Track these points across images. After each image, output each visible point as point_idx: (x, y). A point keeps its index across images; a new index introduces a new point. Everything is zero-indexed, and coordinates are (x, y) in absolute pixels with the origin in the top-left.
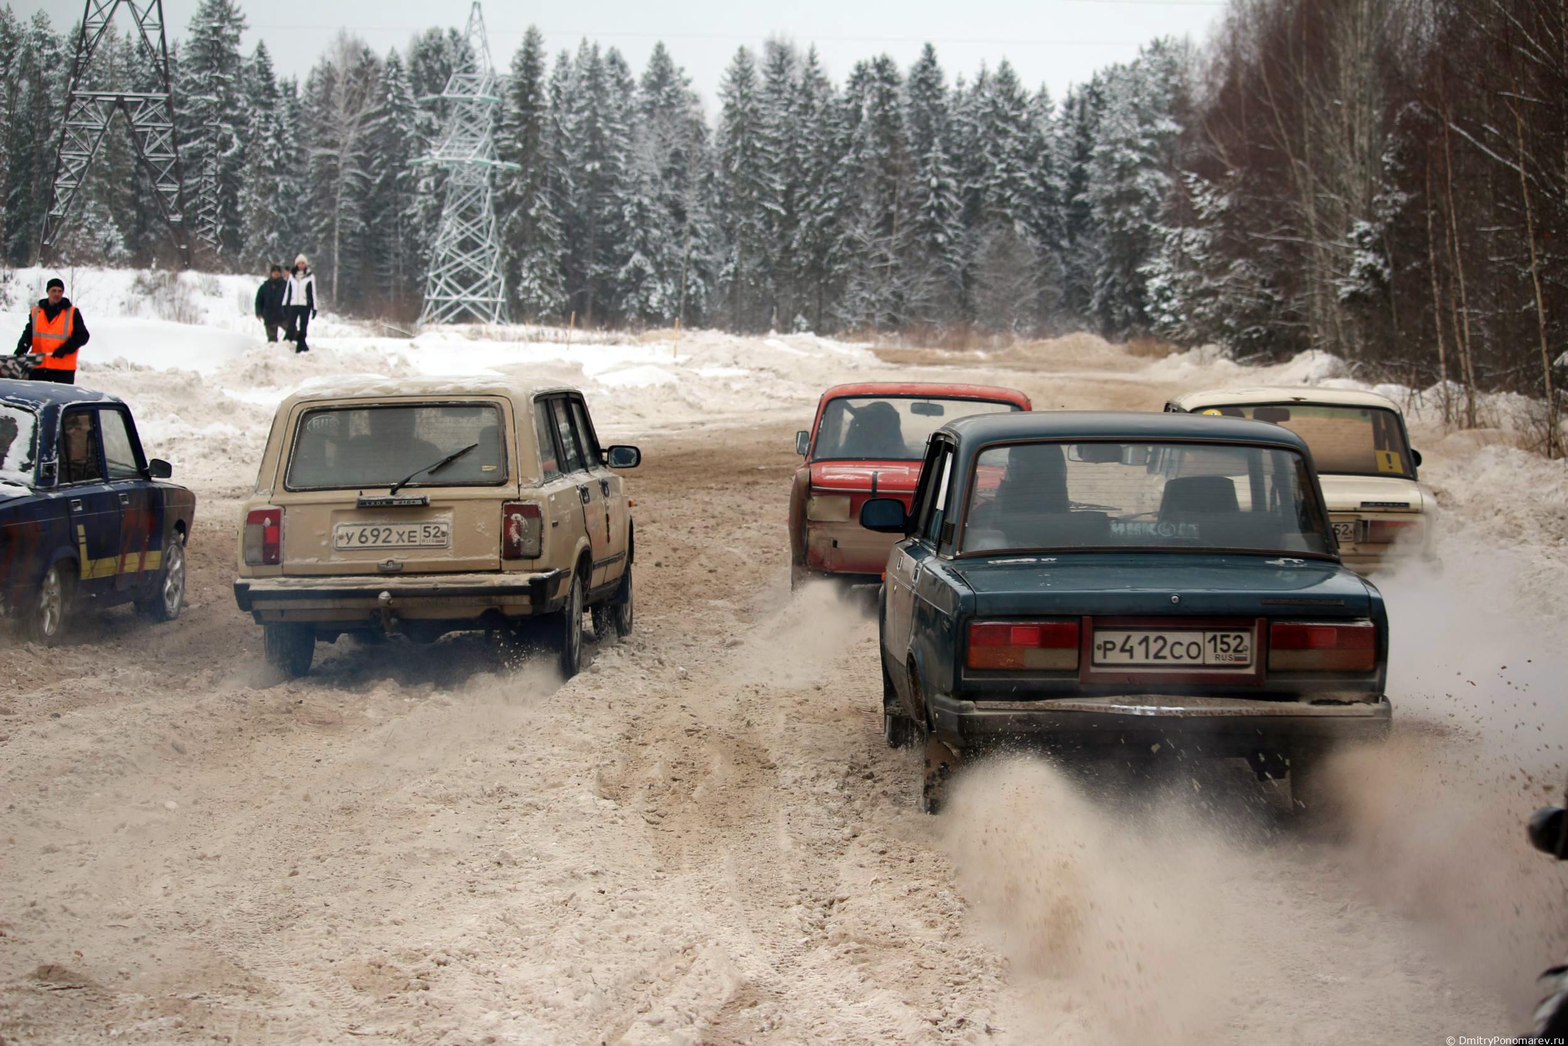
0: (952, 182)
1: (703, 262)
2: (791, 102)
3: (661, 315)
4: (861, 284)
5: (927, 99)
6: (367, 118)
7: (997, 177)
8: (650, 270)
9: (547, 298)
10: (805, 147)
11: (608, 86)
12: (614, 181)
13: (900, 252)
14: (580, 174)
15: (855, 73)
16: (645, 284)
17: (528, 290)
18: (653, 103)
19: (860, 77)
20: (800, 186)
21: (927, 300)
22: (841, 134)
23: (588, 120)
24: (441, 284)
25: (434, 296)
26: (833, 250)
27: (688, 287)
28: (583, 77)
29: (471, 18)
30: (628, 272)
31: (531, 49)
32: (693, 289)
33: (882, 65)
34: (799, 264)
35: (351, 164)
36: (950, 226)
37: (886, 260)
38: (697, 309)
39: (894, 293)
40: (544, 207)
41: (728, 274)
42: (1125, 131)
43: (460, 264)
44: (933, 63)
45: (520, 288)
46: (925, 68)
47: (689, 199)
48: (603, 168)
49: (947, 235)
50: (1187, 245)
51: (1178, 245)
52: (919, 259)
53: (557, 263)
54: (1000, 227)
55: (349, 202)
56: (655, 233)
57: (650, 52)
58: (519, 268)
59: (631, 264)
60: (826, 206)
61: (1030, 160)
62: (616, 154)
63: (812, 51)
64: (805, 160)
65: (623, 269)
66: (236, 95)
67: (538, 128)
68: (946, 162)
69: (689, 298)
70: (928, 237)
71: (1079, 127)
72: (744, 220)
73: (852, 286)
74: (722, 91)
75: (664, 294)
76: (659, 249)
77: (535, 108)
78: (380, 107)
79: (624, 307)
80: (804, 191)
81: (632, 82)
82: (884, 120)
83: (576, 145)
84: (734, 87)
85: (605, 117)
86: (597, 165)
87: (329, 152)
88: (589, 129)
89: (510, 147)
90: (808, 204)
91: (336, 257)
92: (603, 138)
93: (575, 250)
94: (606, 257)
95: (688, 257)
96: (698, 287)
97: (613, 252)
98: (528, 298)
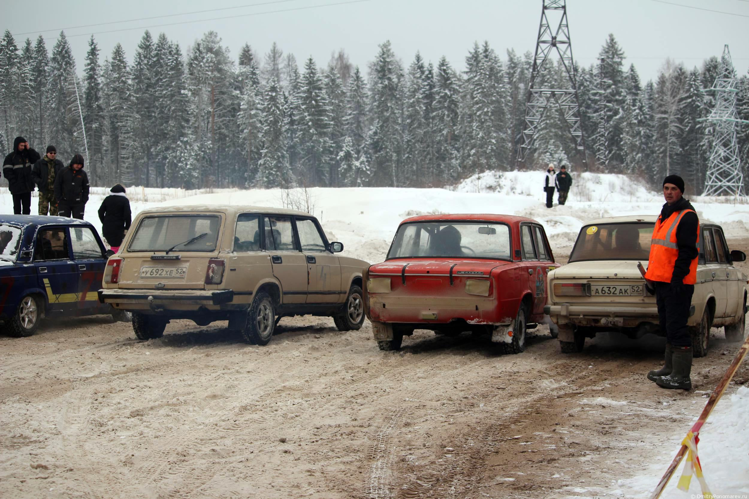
6: (681, 100)
24: (713, 177)
25: (710, 183)
29: (724, 52)
35: (674, 122)
43: (721, 168)
55: (674, 139)
66: (621, 90)
78: (688, 94)
87: (663, 116)
91: (668, 165)
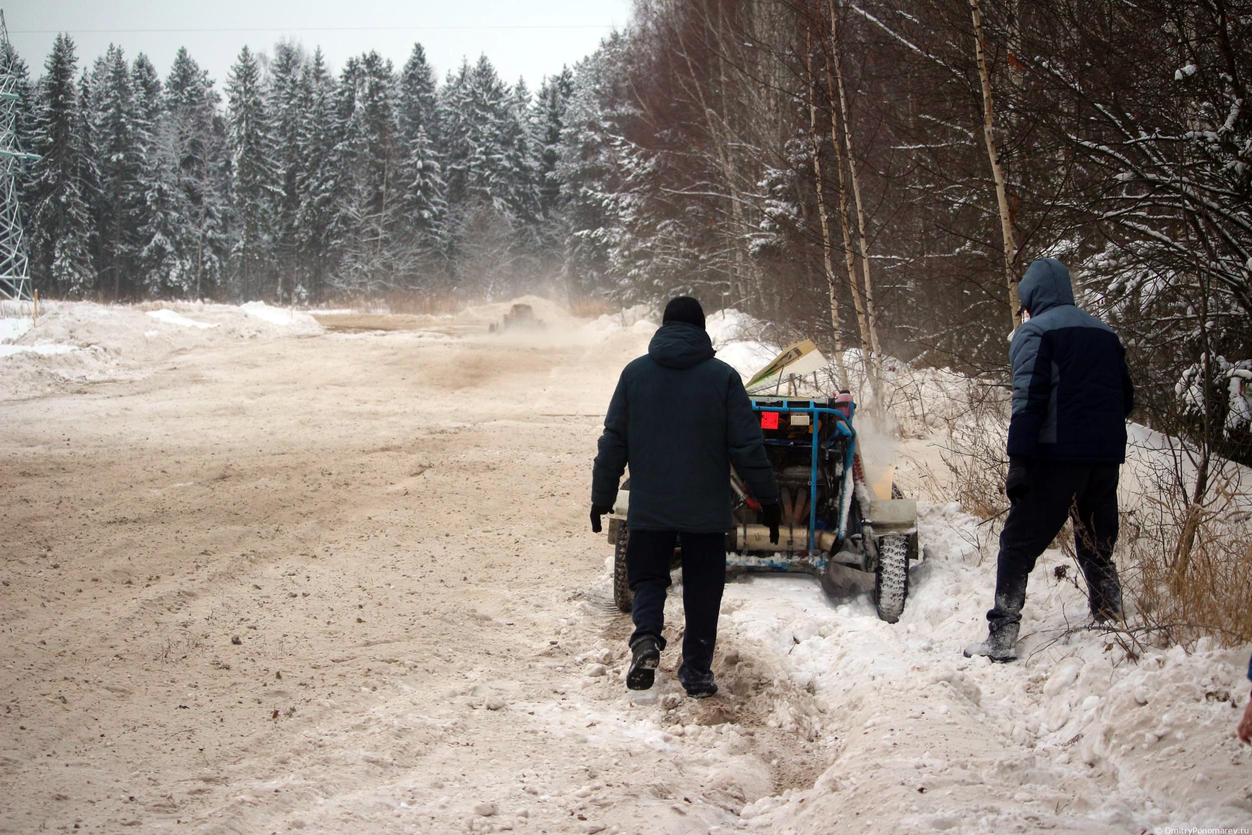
0: (437, 165)
1: (218, 240)
2: (292, 96)
3: (181, 287)
4: (355, 257)
5: (418, 92)
7: (477, 159)
8: (169, 248)
9: (77, 275)
10: (304, 135)
11: (130, 85)
12: (136, 170)
13: (389, 227)
14: (108, 165)
15: (348, 68)
16: (165, 261)
17: (60, 268)
18: (176, 101)
19: (352, 71)
20: (302, 171)
21: (415, 270)
22: (336, 122)
23: (113, 115)
26: (330, 227)
27: (204, 263)
28: (109, 77)
30: (150, 251)
31: (61, 54)
32: (209, 263)
33: (372, 61)
34: (300, 239)
36: (435, 204)
37: (377, 235)
38: (213, 282)
39: (384, 264)
40: (74, 194)
41: (239, 250)
42: (587, 114)
44: (423, 60)
45: (53, 267)
46: (415, 65)
47: (205, 185)
48: (126, 158)
49: (431, 211)
50: (623, 209)
51: (614, 209)
52: (407, 233)
53: (86, 244)
54: (480, 203)
56: (174, 214)
57: (175, 56)
58: (53, 249)
59: (152, 243)
60: (323, 187)
61: (506, 143)
62: (140, 146)
63: (318, 53)
64: (305, 147)
65: (146, 248)
67: (66, 124)
68: (430, 146)
69: (205, 272)
70: (416, 214)
71: (551, 114)
72: (249, 201)
73: (347, 258)
74: (229, 87)
75: (183, 269)
76: (178, 230)
77: (66, 107)
79: (147, 281)
80: (305, 174)
81: (158, 83)
82: (373, 109)
83: (104, 139)
84: (239, 83)
85: (127, 113)
86: (121, 156)
88: (114, 124)
89: (43, 141)
90: (308, 186)
92: (126, 132)
93: (104, 232)
94: (131, 237)
95: (204, 236)
96: (213, 263)
97: (137, 233)
98: (60, 275)
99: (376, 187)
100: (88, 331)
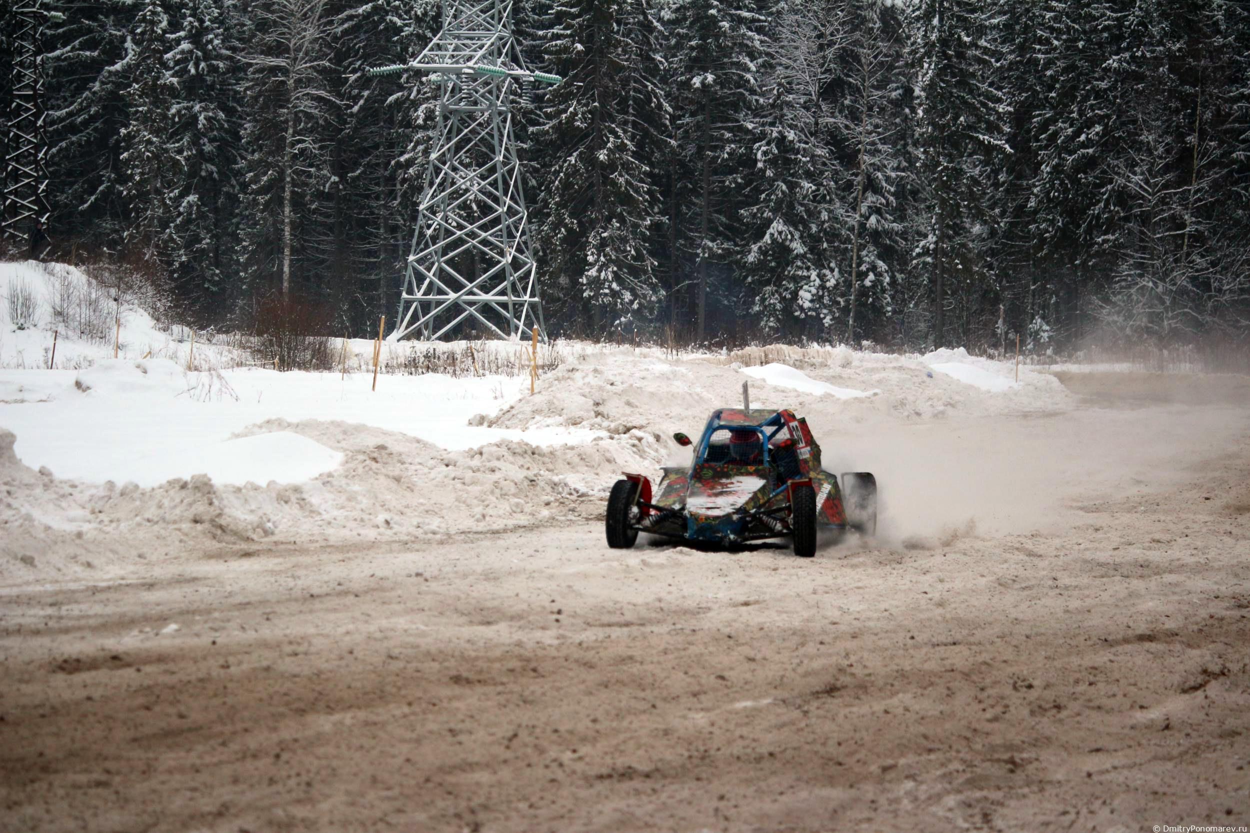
1: (888, 233)
3: (819, 320)
4: (1140, 266)
8: (798, 247)
9: (627, 296)
10: (1048, 42)
12: (739, 103)
13: (1204, 212)
14: (686, 94)
16: (791, 271)
17: (596, 283)
20: (1042, 107)
24: (431, 274)
25: (419, 295)
26: (1096, 210)
27: (862, 276)
30: (762, 251)
32: (871, 276)
35: (309, 82)
37: (1183, 226)
38: (878, 310)
39: (1193, 279)
40: (622, 148)
41: (926, 252)
43: (460, 242)
45: (584, 280)
47: (864, 133)
48: (720, 82)
52: (1237, 222)
53: (645, 239)
55: (309, 143)
56: (808, 186)
58: (583, 247)
59: (767, 237)
60: (1083, 137)
62: (747, 60)
64: (1049, 63)
65: (755, 248)
67: (608, 18)
69: (863, 292)
72: (945, 163)
73: (1124, 268)
75: (822, 287)
76: (813, 214)
79: (757, 308)
80: (1049, 114)
83: (679, 46)
86: (710, 78)
87: (274, 61)
88: (697, 19)
89: (565, 50)
90: (1055, 135)
91: (287, 233)
92: (719, 34)
93: (676, 216)
94: (728, 227)
95: (862, 225)
96: (879, 275)
97: (739, 219)
98: (596, 297)
99: (1180, 137)
100: (628, 404)
